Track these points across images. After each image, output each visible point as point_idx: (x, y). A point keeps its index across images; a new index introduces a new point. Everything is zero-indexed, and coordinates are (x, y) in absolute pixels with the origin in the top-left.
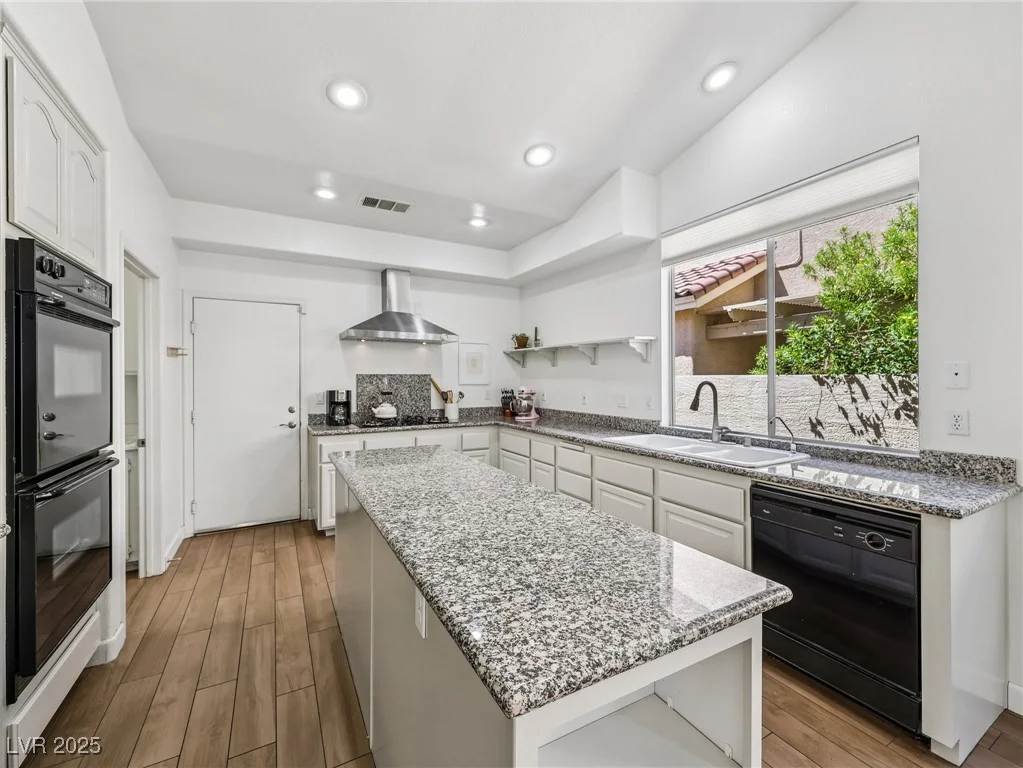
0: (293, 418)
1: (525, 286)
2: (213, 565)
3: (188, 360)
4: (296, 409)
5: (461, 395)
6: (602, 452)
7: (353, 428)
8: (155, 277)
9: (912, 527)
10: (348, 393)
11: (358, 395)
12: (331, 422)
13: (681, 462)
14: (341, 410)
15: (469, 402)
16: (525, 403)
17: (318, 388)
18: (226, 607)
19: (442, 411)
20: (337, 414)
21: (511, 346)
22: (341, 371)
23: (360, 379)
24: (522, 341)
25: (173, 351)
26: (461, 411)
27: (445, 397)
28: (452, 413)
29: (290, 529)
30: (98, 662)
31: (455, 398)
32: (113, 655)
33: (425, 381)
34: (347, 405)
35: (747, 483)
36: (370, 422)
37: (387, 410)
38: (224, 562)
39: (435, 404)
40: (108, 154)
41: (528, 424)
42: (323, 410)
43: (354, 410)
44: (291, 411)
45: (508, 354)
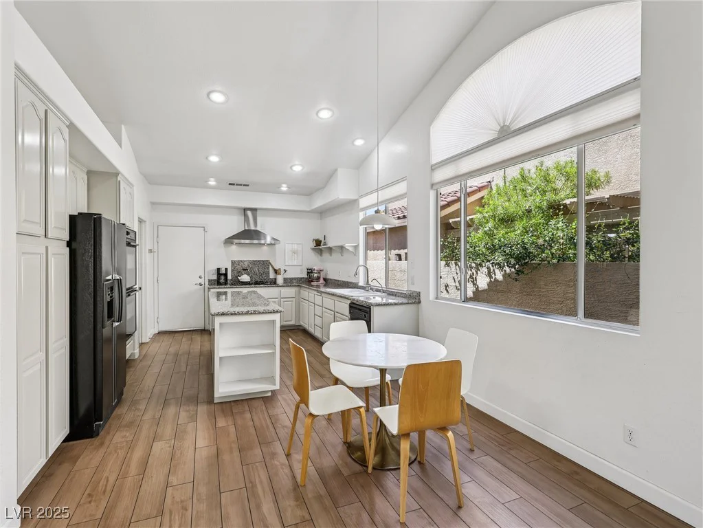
0: (201, 281)
1: (323, 213)
2: (167, 340)
3: (156, 254)
4: (203, 276)
5: (285, 271)
6: (327, 296)
7: (229, 286)
8: (145, 221)
9: (368, 310)
10: (226, 269)
11: (232, 271)
12: (219, 283)
13: (341, 297)
14: (223, 277)
15: (290, 275)
16: (316, 275)
17: (213, 267)
18: (172, 350)
19: (276, 279)
20: (221, 279)
21: (313, 245)
22: (224, 259)
23: (233, 263)
24: (318, 243)
25: (150, 251)
26: (285, 279)
27: (276, 272)
28: (280, 280)
29: (200, 332)
30: (132, 358)
31: (282, 272)
32: (136, 357)
33: (266, 264)
34: (226, 275)
35: (349, 302)
36: (237, 283)
37: (245, 278)
38: (171, 340)
39: (272, 275)
40: (135, 188)
41: (318, 286)
42: (215, 277)
43: (229, 277)
44: (200, 278)
45: (313, 249)
